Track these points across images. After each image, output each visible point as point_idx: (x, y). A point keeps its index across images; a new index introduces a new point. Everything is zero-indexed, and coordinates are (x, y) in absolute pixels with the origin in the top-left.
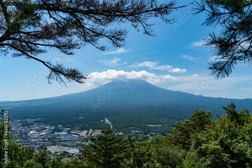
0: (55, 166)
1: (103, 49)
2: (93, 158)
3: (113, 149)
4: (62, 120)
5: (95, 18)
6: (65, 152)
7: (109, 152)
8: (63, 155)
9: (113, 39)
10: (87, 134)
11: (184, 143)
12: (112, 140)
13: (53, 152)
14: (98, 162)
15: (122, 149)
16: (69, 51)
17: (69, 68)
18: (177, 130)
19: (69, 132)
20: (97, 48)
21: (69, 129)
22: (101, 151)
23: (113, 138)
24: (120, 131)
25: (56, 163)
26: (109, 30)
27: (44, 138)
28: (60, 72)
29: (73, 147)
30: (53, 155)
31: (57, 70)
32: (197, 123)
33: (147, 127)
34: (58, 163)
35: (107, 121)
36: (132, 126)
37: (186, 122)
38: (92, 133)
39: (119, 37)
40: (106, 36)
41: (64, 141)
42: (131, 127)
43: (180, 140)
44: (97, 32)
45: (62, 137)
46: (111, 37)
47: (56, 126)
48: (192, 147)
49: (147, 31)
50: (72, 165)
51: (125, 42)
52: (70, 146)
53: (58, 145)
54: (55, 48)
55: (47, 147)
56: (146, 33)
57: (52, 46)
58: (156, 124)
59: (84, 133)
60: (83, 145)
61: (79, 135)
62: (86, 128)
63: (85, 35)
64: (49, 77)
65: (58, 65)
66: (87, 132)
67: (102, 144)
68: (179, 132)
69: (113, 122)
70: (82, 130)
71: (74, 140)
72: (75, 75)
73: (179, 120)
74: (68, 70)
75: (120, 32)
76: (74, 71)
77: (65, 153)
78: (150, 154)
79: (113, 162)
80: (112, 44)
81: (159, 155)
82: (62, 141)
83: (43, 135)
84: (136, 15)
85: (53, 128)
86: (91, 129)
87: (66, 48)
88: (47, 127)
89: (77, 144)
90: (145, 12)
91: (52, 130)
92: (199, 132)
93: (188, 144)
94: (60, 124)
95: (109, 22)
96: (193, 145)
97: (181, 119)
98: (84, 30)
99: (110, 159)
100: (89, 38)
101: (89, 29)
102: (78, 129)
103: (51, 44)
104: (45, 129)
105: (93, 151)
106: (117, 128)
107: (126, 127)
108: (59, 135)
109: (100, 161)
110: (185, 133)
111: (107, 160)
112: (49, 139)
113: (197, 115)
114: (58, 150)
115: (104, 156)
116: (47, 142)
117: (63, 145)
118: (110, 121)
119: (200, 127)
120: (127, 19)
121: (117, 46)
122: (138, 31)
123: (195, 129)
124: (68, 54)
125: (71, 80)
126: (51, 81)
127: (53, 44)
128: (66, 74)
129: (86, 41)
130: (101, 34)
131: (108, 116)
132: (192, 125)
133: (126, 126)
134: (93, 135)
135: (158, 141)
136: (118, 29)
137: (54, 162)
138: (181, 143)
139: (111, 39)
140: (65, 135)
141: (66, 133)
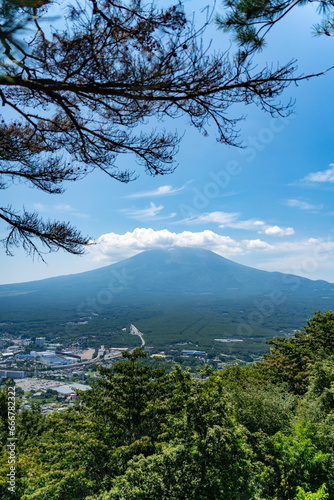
0: (27, 423)
1: (123, 178)
2: (105, 409)
3: (145, 392)
4: (45, 327)
5: (108, 107)
6: (49, 391)
7: (138, 397)
8: (47, 397)
9: (147, 156)
10: (95, 356)
11: (292, 380)
12: (144, 373)
13: (26, 390)
14: (114, 417)
15: (164, 392)
16: (54, 186)
17: (52, 222)
18: (278, 352)
19: (58, 351)
20: (112, 176)
21: (58, 345)
22: (121, 394)
23: (147, 369)
24: (161, 350)
25: (29, 415)
26: (138, 136)
27: (9, 363)
28: (31, 231)
29: (66, 380)
30: (27, 397)
31: (25, 227)
32: (319, 337)
33: (213, 342)
34: (35, 416)
35: (134, 330)
36: (185, 341)
37: (296, 336)
38: (105, 353)
39: (161, 150)
40: (131, 149)
41: (49, 369)
42: (183, 342)
43: (285, 373)
44: (113, 139)
45: (46, 362)
46: (142, 152)
47: (34, 339)
48: (310, 388)
49: (227, 135)
50: (62, 421)
51: (174, 164)
52: (60, 380)
53: (38, 376)
54: (23, 178)
55: (16, 381)
56: (225, 140)
57: (14, 173)
58: (232, 337)
59: (88, 354)
60: (85, 378)
61: (79, 357)
62: (93, 343)
63: (83, 146)
64: (9, 240)
65: (26, 214)
66: (94, 351)
67: (124, 380)
68: (283, 357)
69: (146, 333)
70: (85, 347)
71: (69, 367)
72: (65, 235)
73: (278, 330)
74: (49, 227)
75: (162, 141)
76: (62, 227)
77: (50, 394)
78: (222, 407)
79: (145, 417)
80: (144, 168)
81: (240, 406)
82: (45, 370)
83: (7, 357)
84: (201, 97)
85: (27, 342)
86: (102, 347)
87: (47, 180)
88: (16, 342)
89: (75, 375)
90: (221, 89)
91: (26, 347)
92: (323, 357)
93: (300, 381)
94: (42, 334)
95: (138, 117)
96: (313, 385)
97: (282, 328)
98: (81, 133)
99: (139, 412)
100: (93, 155)
101: (92, 132)
102: (77, 346)
103: (14, 170)
104: (12, 344)
105: (105, 395)
106: (154, 345)
107: (172, 343)
108: (38, 357)
109: (120, 415)
110: (294, 357)
111: (134, 414)
112: (20, 364)
113: (320, 322)
114: (38, 387)
115: (128, 405)
116: (16, 370)
117: (46, 377)
118: (140, 330)
119: (325, 346)
120: (180, 106)
121: (157, 173)
122: (206, 134)
123: (314, 349)
124: (52, 192)
125: (55, 247)
126: (13, 248)
127: (17, 169)
128: (45, 235)
129: (86, 162)
130: (120, 145)
131: (136, 321)
132: (308, 341)
133: (172, 340)
134: (106, 357)
135: (238, 374)
136: (159, 134)
137: (25, 414)
138: (285, 379)
139: (142, 155)
140: (52, 357)
141: (53, 353)
